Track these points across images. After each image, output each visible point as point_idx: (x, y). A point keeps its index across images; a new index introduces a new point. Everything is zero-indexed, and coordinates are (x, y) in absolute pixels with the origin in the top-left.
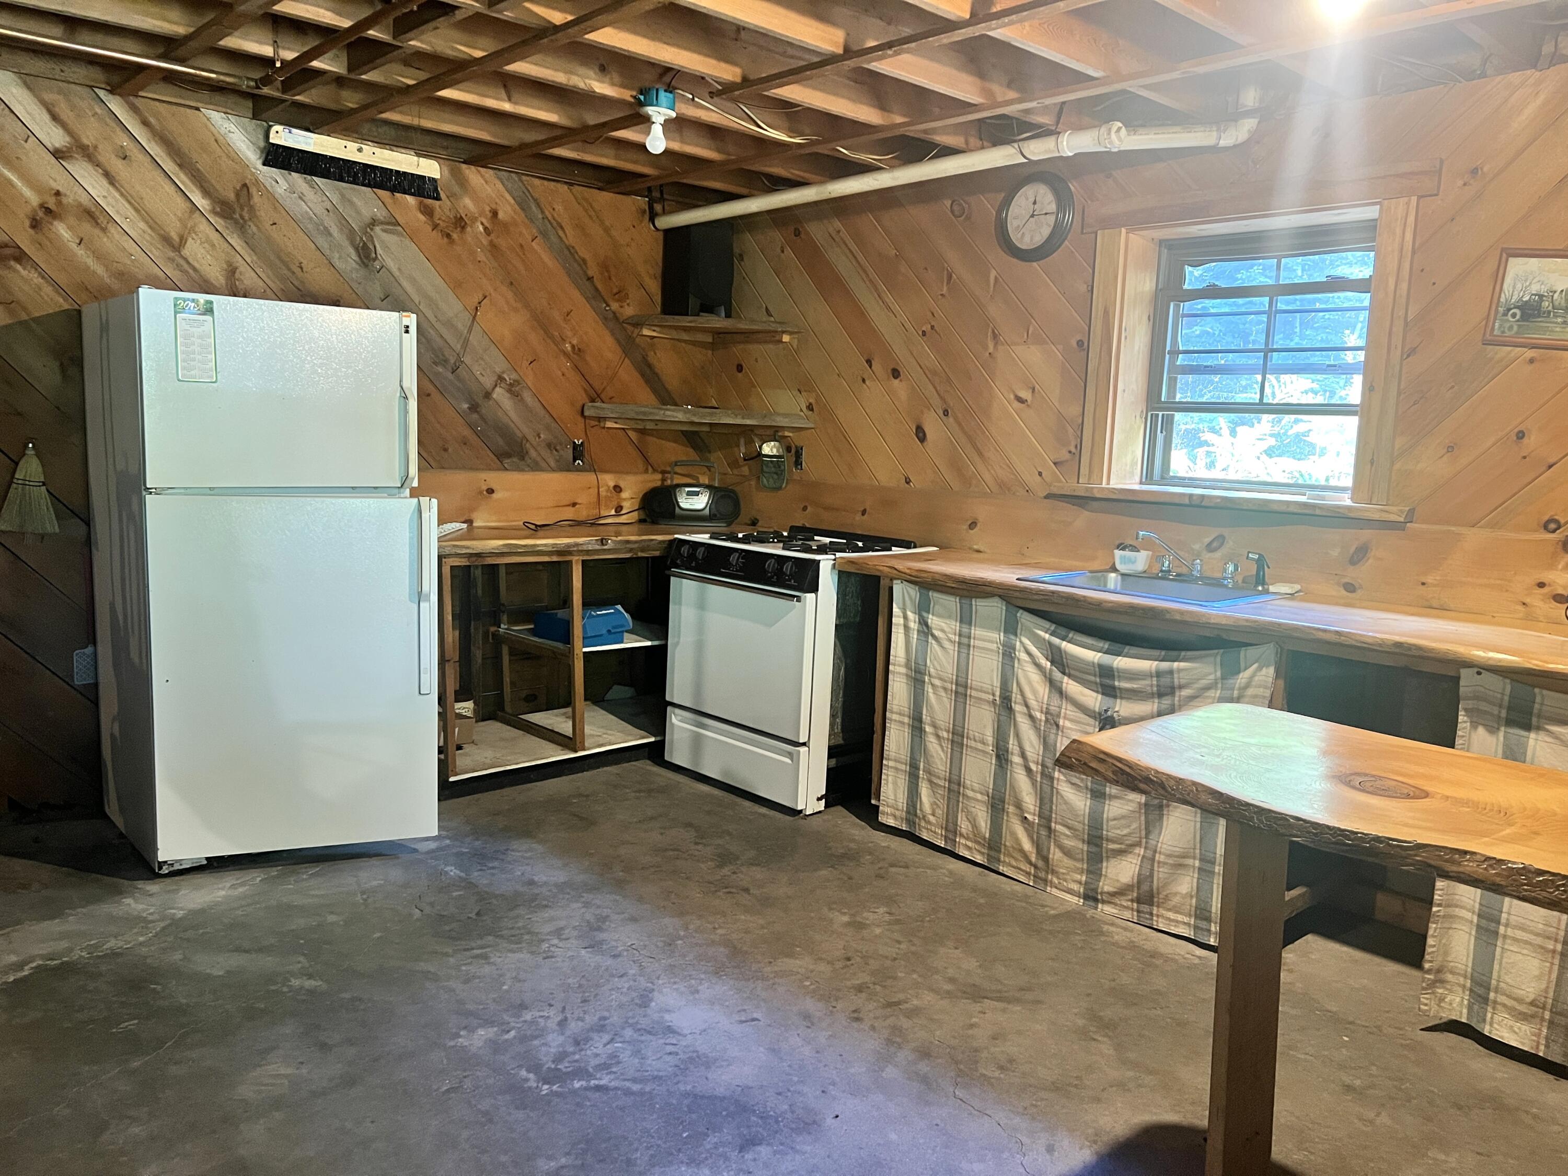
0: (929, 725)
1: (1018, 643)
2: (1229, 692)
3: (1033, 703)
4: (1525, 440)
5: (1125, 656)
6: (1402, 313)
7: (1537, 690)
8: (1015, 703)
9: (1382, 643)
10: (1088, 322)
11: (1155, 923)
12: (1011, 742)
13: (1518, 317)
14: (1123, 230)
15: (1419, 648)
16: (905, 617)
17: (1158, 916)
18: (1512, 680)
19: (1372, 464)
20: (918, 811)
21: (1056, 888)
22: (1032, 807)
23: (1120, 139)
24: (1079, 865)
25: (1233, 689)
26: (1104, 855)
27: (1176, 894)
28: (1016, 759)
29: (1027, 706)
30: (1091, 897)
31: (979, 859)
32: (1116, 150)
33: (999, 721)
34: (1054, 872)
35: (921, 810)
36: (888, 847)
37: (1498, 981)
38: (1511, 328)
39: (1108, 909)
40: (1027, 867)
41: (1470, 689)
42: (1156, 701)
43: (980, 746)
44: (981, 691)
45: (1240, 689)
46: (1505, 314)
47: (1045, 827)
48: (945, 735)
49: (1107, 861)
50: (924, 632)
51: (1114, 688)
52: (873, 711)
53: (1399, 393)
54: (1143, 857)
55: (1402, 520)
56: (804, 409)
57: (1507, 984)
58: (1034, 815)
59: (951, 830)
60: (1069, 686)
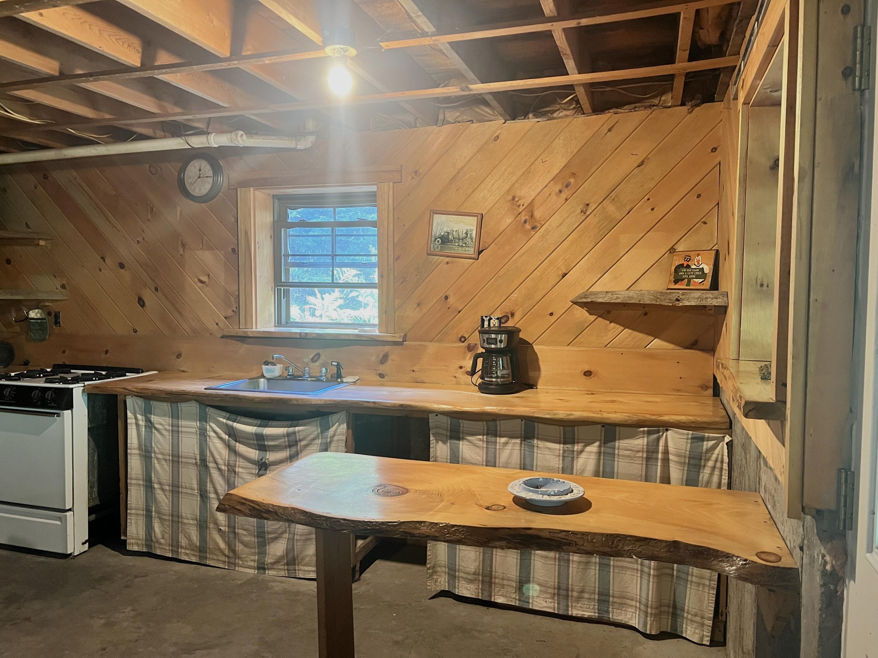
0: (157, 483)
1: (208, 427)
2: (325, 440)
3: (220, 461)
4: (449, 300)
5: (269, 427)
6: (391, 239)
7: (460, 421)
8: (209, 462)
9: (394, 406)
10: (236, 238)
11: (297, 575)
12: (208, 486)
13: (440, 242)
14: (252, 189)
15: (410, 406)
16: (136, 418)
17: (298, 570)
18: (450, 417)
19: (386, 313)
20: (153, 538)
21: (241, 567)
22: (223, 522)
23: (243, 141)
24: (253, 551)
25: (327, 438)
26: (267, 542)
27: (307, 556)
28: (212, 496)
29: (216, 463)
30: (262, 567)
31: (194, 559)
32: (242, 146)
33: (200, 474)
34: (239, 558)
35: (155, 537)
36: (134, 565)
37: (459, 566)
38: (438, 247)
39: (271, 572)
40: (223, 558)
41: (434, 423)
42: (288, 450)
43: (189, 491)
44: (188, 458)
45: (330, 437)
46: (435, 241)
47: (232, 532)
48: (167, 488)
49: (269, 545)
50: (149, 426)
51: (265, 445)
52: (119, 479)
53: (394, 279)
54: (288, 538)
55: (401, 340)
56: (59, 288)
57: (463, 567)
58: (225, 526)
59: (175, 545)
60: (240, 448)
